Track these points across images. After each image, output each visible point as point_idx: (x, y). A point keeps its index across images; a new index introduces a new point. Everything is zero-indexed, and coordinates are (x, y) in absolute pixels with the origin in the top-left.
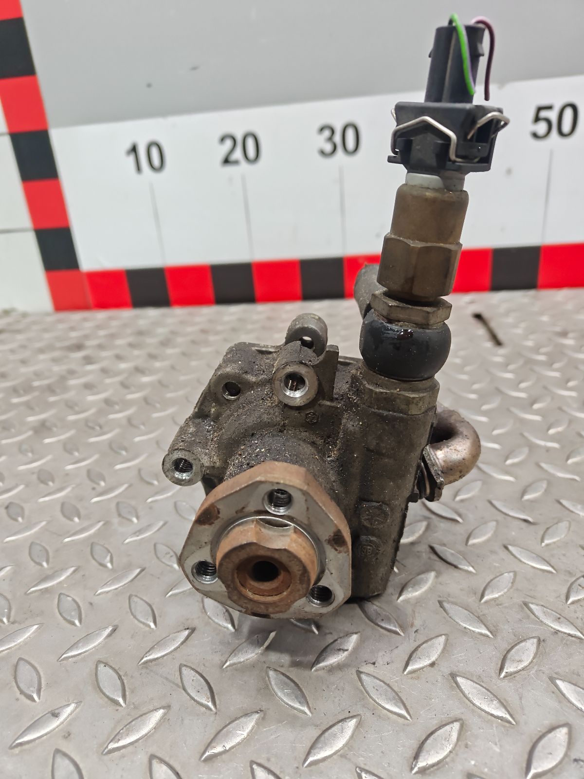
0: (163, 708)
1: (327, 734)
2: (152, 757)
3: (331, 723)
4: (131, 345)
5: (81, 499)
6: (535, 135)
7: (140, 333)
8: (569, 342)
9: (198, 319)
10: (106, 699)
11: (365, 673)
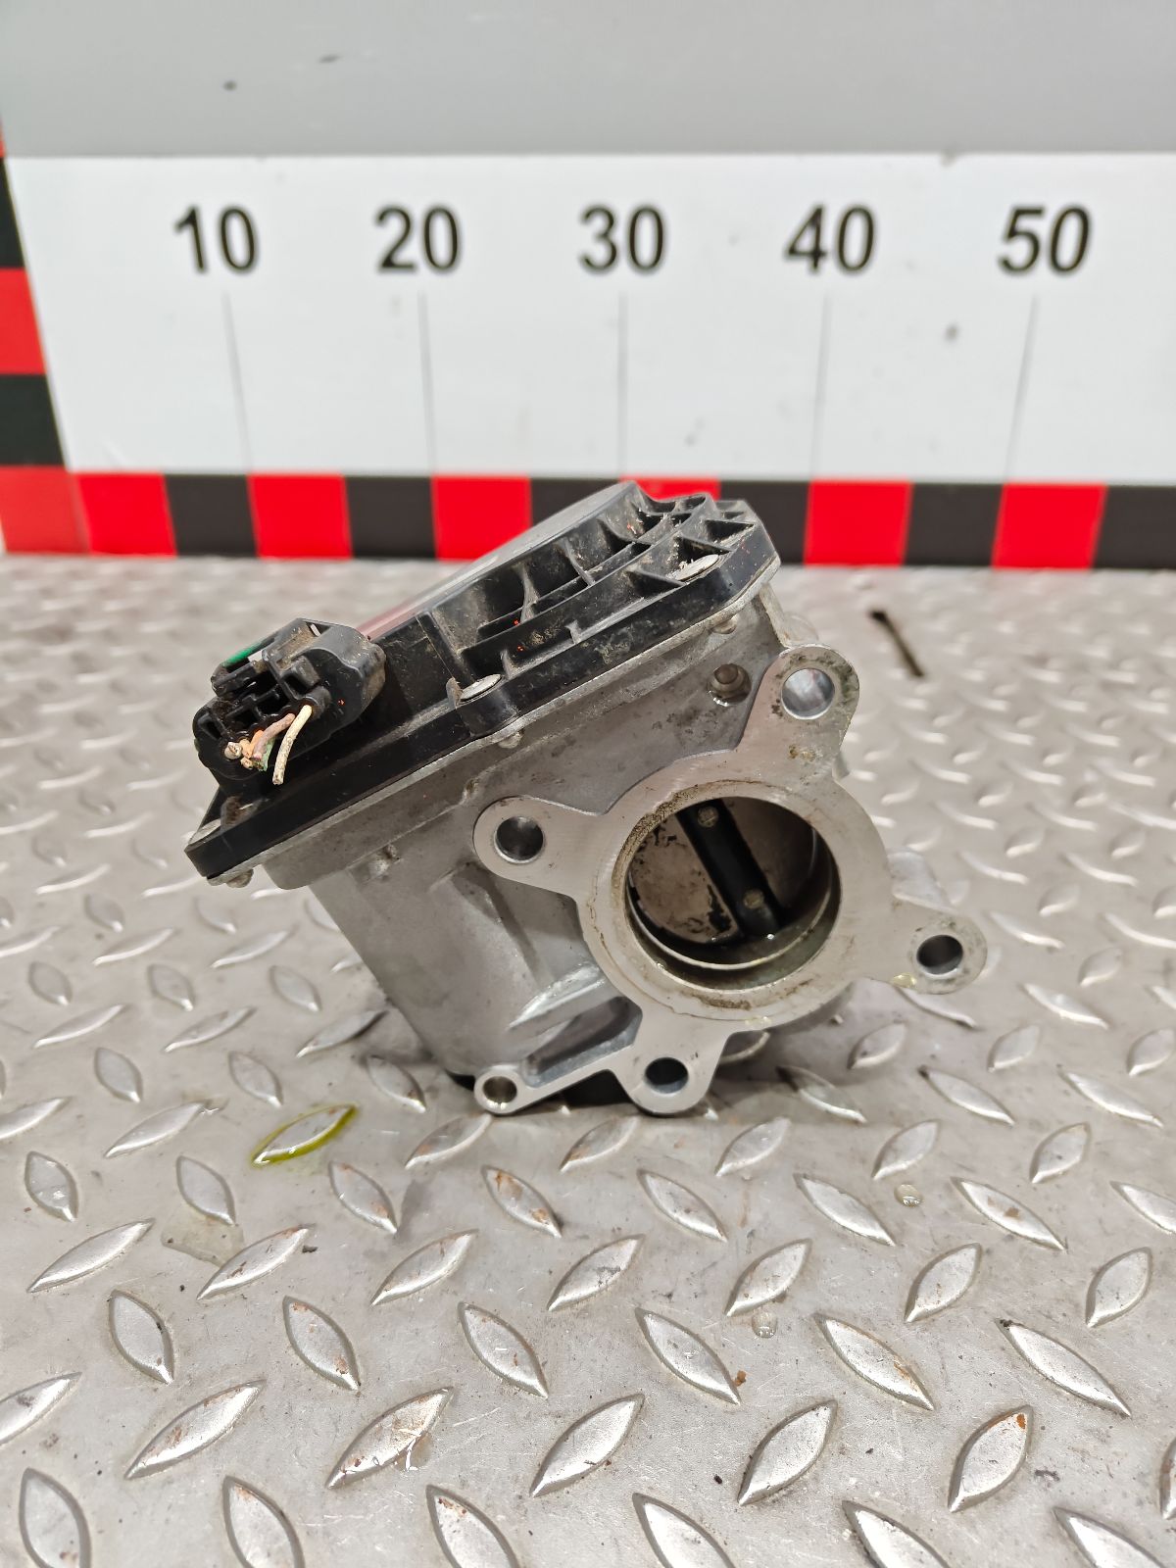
0: (251, 1384)
1: (578, 1432)
2: (229, 1482)
3: (585, 1411)
4: (174, 635)
5: (73, 958)
6: (1007, 265)
7: (194, 611)
8: (1050, 676)
9: (316, 588)
10: (132, 1368)
11: (652, 1313)
